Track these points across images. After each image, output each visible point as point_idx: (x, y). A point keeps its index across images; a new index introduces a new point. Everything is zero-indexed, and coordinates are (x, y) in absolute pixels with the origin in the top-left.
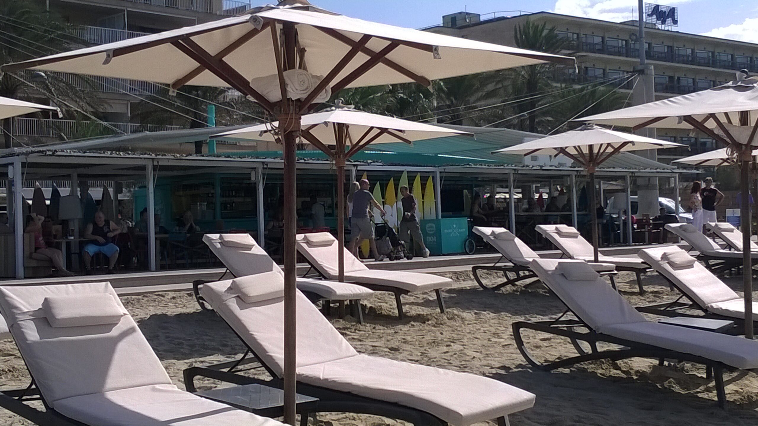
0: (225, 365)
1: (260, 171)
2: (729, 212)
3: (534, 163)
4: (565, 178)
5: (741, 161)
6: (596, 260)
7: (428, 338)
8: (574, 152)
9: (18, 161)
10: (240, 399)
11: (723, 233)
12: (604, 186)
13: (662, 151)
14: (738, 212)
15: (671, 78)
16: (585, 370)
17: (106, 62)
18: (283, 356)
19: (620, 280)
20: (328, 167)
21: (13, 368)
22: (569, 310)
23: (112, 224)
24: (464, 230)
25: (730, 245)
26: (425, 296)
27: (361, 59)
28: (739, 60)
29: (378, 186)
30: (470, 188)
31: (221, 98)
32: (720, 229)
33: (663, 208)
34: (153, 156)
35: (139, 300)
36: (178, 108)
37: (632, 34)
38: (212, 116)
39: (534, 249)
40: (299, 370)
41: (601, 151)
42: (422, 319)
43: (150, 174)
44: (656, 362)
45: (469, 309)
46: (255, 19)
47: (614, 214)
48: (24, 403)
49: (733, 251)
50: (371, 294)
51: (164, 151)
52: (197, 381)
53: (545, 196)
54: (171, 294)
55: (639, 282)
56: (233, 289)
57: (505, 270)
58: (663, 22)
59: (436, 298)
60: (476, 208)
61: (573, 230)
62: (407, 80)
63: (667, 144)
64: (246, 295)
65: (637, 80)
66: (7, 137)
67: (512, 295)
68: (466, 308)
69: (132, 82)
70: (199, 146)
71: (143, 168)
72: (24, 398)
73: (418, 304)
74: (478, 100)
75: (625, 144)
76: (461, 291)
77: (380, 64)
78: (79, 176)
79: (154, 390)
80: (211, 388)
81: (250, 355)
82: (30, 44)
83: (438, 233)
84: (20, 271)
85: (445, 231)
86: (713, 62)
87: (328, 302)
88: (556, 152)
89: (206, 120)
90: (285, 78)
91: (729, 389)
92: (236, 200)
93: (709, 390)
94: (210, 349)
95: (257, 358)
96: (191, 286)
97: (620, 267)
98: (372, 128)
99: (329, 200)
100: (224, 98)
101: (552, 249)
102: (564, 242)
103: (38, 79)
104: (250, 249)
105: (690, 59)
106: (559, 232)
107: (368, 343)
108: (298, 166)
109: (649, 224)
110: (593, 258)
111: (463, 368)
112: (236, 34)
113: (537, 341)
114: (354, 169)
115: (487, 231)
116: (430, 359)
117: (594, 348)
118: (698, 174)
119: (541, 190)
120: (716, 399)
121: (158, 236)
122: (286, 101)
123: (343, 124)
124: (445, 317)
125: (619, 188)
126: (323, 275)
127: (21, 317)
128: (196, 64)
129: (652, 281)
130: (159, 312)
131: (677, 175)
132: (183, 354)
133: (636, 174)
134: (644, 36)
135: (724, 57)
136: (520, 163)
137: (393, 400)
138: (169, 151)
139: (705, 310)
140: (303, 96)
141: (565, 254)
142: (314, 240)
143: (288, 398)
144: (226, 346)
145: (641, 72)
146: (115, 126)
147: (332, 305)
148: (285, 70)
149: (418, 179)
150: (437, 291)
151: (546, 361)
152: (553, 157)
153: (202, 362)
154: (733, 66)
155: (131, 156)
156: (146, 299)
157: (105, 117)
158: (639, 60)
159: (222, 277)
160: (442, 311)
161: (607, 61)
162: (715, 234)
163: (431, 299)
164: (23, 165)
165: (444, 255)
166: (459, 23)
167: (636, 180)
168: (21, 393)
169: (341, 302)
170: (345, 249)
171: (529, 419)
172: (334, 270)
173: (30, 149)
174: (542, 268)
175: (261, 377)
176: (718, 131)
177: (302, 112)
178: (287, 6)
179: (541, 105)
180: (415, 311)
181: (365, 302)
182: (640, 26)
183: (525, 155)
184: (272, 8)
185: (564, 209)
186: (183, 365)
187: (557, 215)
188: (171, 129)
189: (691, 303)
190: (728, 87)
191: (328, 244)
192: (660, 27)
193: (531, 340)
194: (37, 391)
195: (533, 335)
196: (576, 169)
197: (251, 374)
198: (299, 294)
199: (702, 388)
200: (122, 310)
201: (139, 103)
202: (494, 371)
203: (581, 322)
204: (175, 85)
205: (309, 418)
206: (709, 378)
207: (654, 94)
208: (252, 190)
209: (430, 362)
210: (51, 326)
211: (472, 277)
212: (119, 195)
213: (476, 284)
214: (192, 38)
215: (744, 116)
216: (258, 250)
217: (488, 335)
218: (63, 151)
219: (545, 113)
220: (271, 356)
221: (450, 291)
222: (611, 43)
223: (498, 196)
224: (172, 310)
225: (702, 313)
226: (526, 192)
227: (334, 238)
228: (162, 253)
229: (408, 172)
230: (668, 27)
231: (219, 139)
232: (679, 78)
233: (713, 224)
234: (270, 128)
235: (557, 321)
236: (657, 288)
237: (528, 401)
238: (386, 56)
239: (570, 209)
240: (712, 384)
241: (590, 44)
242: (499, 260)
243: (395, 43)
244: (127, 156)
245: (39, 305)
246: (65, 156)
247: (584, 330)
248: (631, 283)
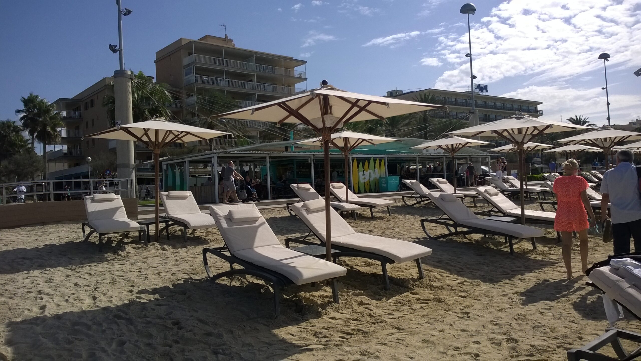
0: (301, 237)
1: (312, 158)
2: (513, 172)
3: (427, 153)
4: (441, 159)
5: (519, 149)
6: (455, 193)
7: (385, 226)
8: (445, 147)
9: (215, 156)
10: (308, 251)
11: (510, 181)
12: (457, 162)
13: (483, 146)
14: (516, 172)
15: (486, 115)
16: (452, 239)
17: (252, 114)
18: (325, 234)
19: (465, 201)
20: (341, 156)
21: (216, 239)
22: (445, 214)
23: (253, 181)
24: (398, 181)
25: (513, 186)
26: (382, 209)
27: (355, 109)
28: (515, 107)
29: (361, 163)
30: (400, 164)
31: (295, 129)
32: (509, 179)
33: (483, 170)
34: (269, 153)
35: (265, 211)
36: (279, 133)
37: (468, 97)
38: (292, 136)
39: (429, 189)
40: (332, 239)
41: (457, 147)
42: (381, 218)
43: (268, 160)
44: (483, 236)
45: (401, 214)
46: (313, 94)
47: (462, 174)
48: (222, 253)
49: (514, 188)
50: (360, 208)
51: (273, 151)
52: (290, 244)
53: (432, 167)
54: (278, 209)
55: (474, 202)
56: (304, 206)
57: (416, 197)
58: (482, 92)
59: (387, 209)
60: (403, 172)
61: (445, 180)
62: (375, 118)
63: (485, 143)
64: (309, 209)
65: (471, 116)
66: (211, 146)
67: (419, 208)
68: (400, 214)
69: (260, 122)
70: (287, 148)
71: (265, 158)
72: (222, 251)
73: (379, 212)
74: (402, 127)
75: (467, 143)
76: (397, 207)
77: (363, 111)
78: (240, 161)
79: (273, 247)
80: (295, 247)
81: (311, 233)
82: (219, 108)
83: (387, 183)
84: (217, 200)
85: (390, 182)
86: (504, 108)
87: (342, 212)
88: (437, 147)
89: (289, 137)
90: (324, 118)
91: (515, 246)
92: (302, 170)
93: (506, 247)
94: (295, 231)
95: (315, 235)
96: (286, 205)
97: (466, 196)
98: (359, 139)
99: (340, 170)
100: (297, 128)
101: (435, 189)
102: (442, 186)
103: (222, 123)
104: (309, 190)
105: (494, 107)
106: (439, 181)
107: (359, 228)
108: (330, 156)
109: (478, 178)
110: (454, 192)
111: (400, 238)
112: (304, 100)
113: (431, 227)
114: (351, 157)
115: (408, 181)
116: (386, 235)
117: (456, 230)
118: (498, 156)
119: (430, 164)
120: (509, 251)
121: (271, 185)
122: (325, 128)
123: (347, 138)
124: (391, 218)
125: (464, 162)
126: (339, 200)
127: (220, 218)
128: (287, 114)
129: (480, 201)
130: (273, 216)
131: (489, 157)
132: (284, 233)
133: (472, 157)
134: (474, 97)
135: (508, 106)
136: (421, 152)
137: (372, 252)
138: (275, 151)
139: (504, 213)
140: (332, 126)
141: (442, 191)
142: (336, 186)
143: (328, 251)
144: (301, 230)
145: (473, 113)
146: (253, 141)
147: (343, 213)
148: (324, 115)
149: (377, 161)
150: (387, 207)
151: (435, 236)
152: (435, 150)
153: (291, 236)
154: (512, 109)
155: (260, 153)
156: (267, 211)
157: (249, 137)
158: (472, 108)
159: (298, 202)
160: (390, 215)
161: (458, 109)
162: (506, 181)
163: (385, 210)
164: (218, 157)
165: (389, 192)
166: (394, 95)
167: (471, 159)
168: (221, 249)
169: (347, 211)
170: (349, 190)
171: (429, 260)
172: (344, 198)
173: (220, 151)
174: (433, 196)
175: (316, 242)
176: (509, 137)
177: (331, 132)
178: (325, 88)
179: (429, 128)
180: (378, 215)
181: (357, 212)
182: (472, 93)
183: (424, 149)
184: (319, 89)
185: (440, 172)
186: (284, 238)
187: (437, 175)
188: (275, 142)
189: (498, 210)
190: (513, 118)
191: (342, 187)
192: (480, 93)
193: (428, 227)
194: (227, 248)
195: (429, 225)
196: (445, 155)
197: (312, 241)
198: (331, 208)
199: (503, 246)
200: (260, 215)
201: (263, 132)
202: (413, 240)
203: (450, 219)
204: (279, 122)
205: (337, 259)
206: (506, 242)
207: (479, 122)
208: (310, 165)
209: (386, 236)
210: (231, 221)
211: (402, 201)
212: (255, 169)
213: (404, 203)
214: (286, 103)
215: (520, 130)
216: (313, 190)
217: (410, 225)
218: (233, 151)
219: (431, 132)
220: (320, 234)
221: (393, 207)
222: (459, 101)
223: (411, 167)
224: (278, 215)
225: (502, 215)
226: (424, 165)
227: (343, 185)
228: (273, 193)
229: (373, 157)
230: (484, 93)
231: (295, 145)
232: (489, 115)
233: (506, 177)
234: (318, 140)
235: (440, 219)
236: (482, 205)
237: (429, 252)
238: (366, 108)
239: (443, 172)
240: (508, 244)
241: (450, 101)
242: (413, 193)
243: (370, 102)
244: (259, 153)
245: (226, 213)
246: (234, 153)
247: (452, 223)
248: (471, 202)
